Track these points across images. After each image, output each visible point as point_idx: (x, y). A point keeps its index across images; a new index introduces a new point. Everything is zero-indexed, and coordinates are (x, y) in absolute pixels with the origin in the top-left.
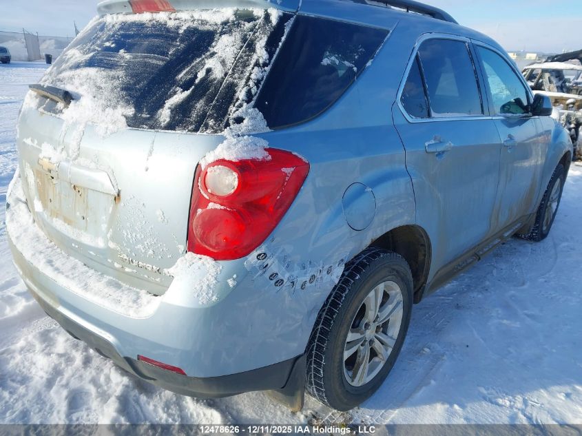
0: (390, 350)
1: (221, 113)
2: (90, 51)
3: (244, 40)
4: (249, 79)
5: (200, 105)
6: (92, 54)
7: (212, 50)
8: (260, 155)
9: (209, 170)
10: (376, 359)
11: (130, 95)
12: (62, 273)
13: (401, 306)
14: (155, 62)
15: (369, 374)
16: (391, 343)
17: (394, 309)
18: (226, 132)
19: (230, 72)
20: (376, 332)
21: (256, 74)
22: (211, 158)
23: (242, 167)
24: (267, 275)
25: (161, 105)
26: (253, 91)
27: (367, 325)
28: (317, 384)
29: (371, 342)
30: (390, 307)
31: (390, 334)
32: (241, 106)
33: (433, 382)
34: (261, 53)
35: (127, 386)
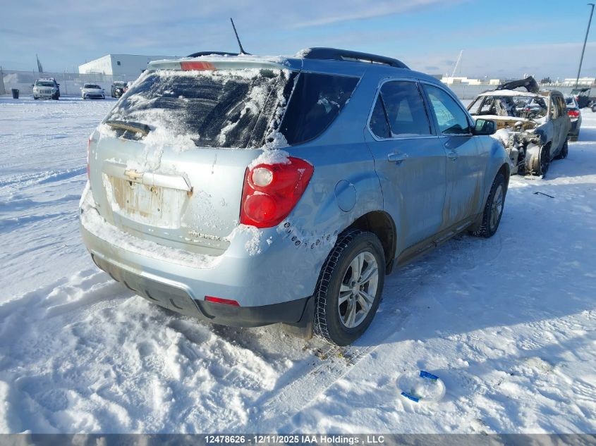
0: (371, 305)
1: (259, 136)
2: (152, 97)
3: (269, 90)
4: (275, 115)
5: (245, 131)
6: (156, 99)
7: (249, 96)
8: (285, 161)
9: (254, 171)
10: (361, 312)
11: (194, 126)
12: (144, 249)
13: (377, 272)
14: (208, 104)
15: (356, 321)
16: (372, 300)
17: (372, 273)
18: (263, 148)
19: (262, 110)
20: (360, 290)
21: (279, 111)
22: (255, 163)
23: (274, 168)
24: (290, 238)
25: (219, 132)
26: (278, 123)
27: (354, 283)
28: (321, 321)
29: (357, 297)
30: (369, 272)
31: (370, 292)
32: (271, 131)
33: (403, 329)
34: (281, 98)
35: (181, 338)
